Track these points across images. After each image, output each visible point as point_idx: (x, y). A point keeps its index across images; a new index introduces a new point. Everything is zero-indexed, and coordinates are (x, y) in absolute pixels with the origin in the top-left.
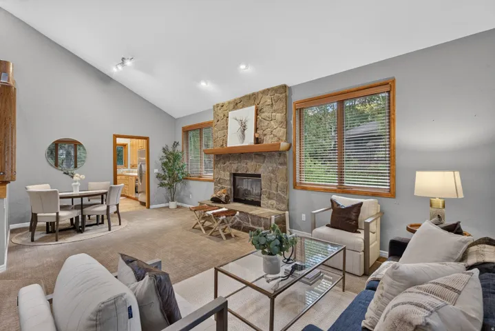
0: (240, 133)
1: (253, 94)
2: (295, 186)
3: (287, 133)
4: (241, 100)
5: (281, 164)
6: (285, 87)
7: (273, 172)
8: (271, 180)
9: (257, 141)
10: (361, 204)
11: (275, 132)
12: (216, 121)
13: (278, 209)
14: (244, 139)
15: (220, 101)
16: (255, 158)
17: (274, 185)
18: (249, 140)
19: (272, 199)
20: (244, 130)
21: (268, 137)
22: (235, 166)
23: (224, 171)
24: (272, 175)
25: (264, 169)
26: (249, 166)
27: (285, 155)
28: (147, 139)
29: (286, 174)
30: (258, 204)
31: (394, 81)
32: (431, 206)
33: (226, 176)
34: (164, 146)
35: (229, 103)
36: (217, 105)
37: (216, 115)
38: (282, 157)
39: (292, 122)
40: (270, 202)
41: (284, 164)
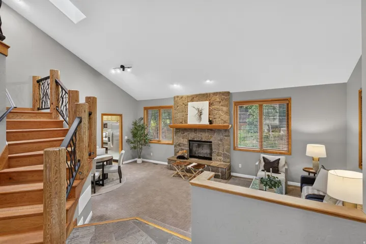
0: (197, 116)
1: (207, 94)
2: (234, 149)
3: (230, 119)
4: (197, 96)
5: (226, 136)
6: (229, 93)
7: (221, 140)
8: (219, 145)
9: (211, 122)
10: (279, 159)
11: (222, 118)
12: (176, 106)
13: (224, 162)
14: (201, 120)
15: (180, 94)
16: (208, 132)
17: (221, 148)
18: (205, 121)
19: (220, 156)
20: (201, 115)
21: (217, 120)
22: (192, 136)
23: (183, 138)
24: (220, 142)
25: (215, 139)
26: (204, 136)
27: (229, 131)
28: (121, 115)
29: (230, 142)
30: (210, 159)
31: (290, 99)
32: (313, 160)
33: (185, 142)
34: (134, 121)
35: (188, 97)
36: (178, 97)
37: (176, 102)
38: (227, 132)
39: (233, 112)
40: (219, 158)
41: (229, 136)
